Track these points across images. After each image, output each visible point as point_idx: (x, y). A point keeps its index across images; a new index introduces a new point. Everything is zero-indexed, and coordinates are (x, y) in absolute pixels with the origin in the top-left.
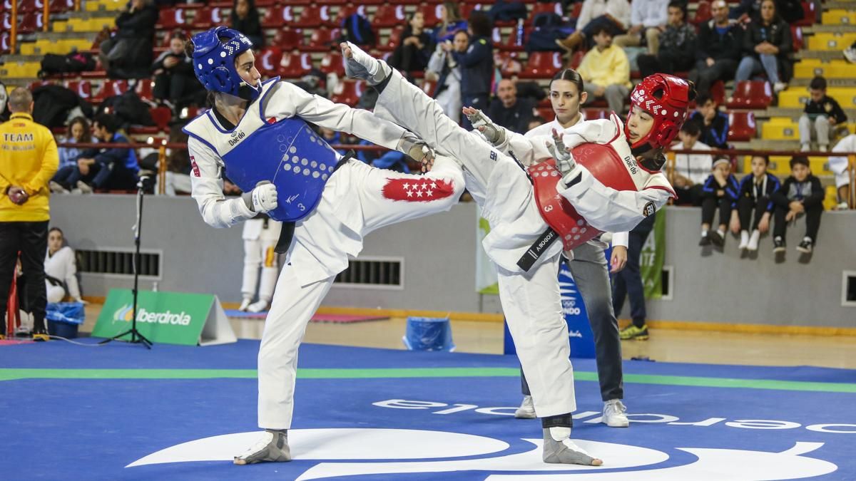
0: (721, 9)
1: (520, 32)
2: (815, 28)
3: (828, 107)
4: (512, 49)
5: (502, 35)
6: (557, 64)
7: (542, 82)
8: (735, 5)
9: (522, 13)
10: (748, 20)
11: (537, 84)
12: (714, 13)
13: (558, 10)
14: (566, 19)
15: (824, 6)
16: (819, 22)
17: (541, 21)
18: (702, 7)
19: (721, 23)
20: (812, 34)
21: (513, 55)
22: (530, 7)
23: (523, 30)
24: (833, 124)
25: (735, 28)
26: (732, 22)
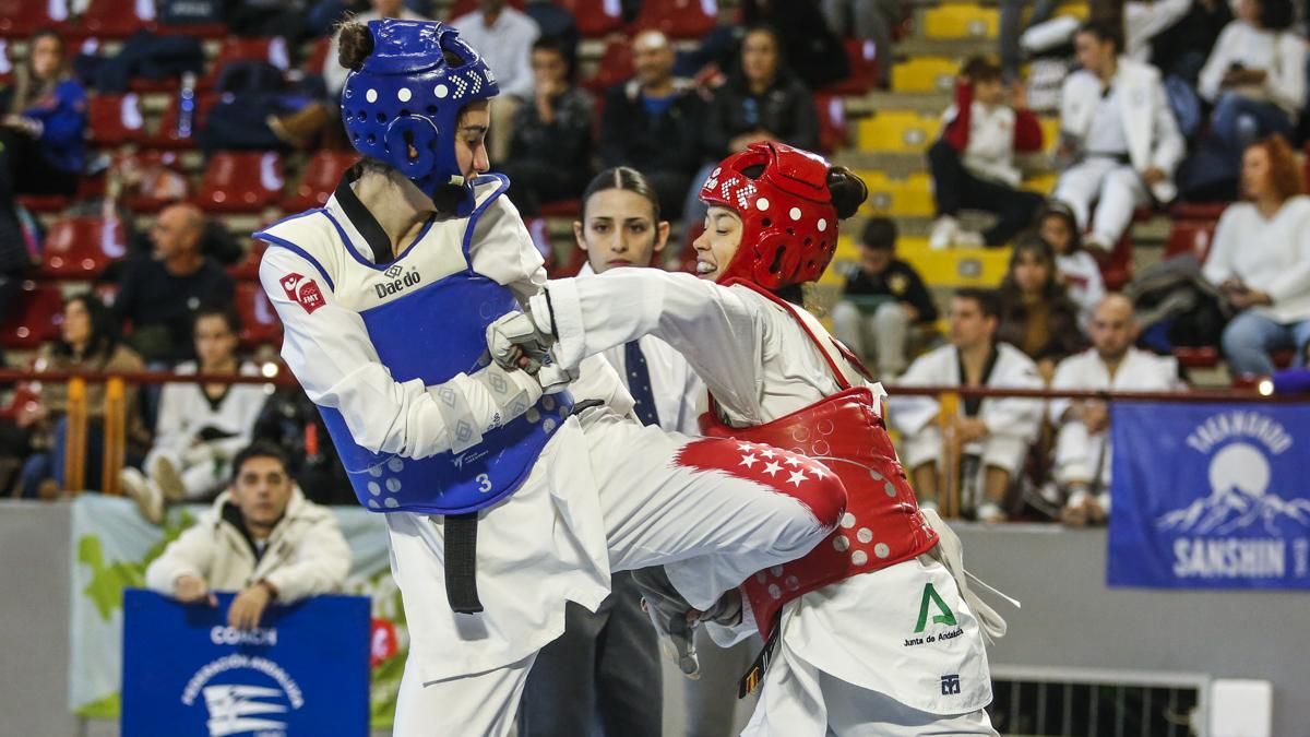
0: (653, 52)
1: (187, 107)
2: (874, 100)
3: (898, 284)
4: (165, 145)
5: (146, 113)
6: (270, 181)
7: (236, 223)
8: (689, 46)
9: (194, 60)
10: (718, 81)
11: (222, 229)
12: (641, 62)
13: (278, 54)
14: (295, 76)
15: (898, 49)
16: (885, 85)
17: (237, 80)
18: (613, 49)
19: (654, 84)
20: (867, 115)
21: (169, 158)
22: (212, 48)
23: (194, 100)
24: (913, 323)
25: (687, 100)
26: (680, 84)
